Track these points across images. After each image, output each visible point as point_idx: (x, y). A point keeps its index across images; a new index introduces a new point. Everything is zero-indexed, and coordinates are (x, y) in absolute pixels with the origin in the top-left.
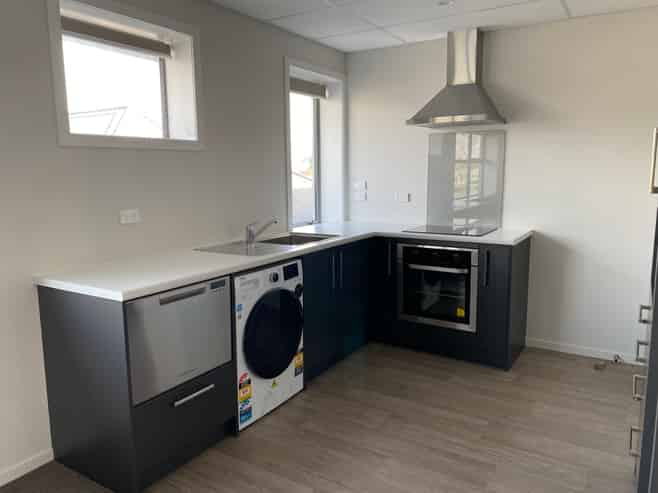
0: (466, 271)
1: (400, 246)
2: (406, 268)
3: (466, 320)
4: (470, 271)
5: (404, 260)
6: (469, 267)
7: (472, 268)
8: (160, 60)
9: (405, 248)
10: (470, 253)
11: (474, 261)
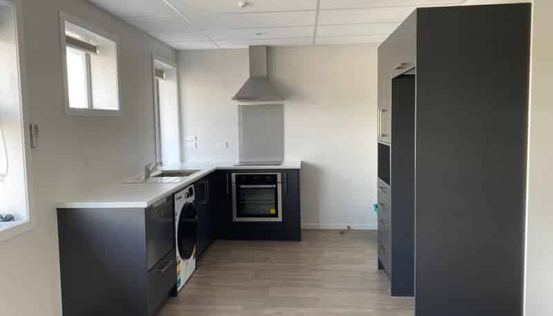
0: (274, 186)
1: (234, 175)
2: (238, 188)
3: (276, 215)
4: (277, 186)
5: (236, 183)
6: (276, 183)
7: (278, 184)
8: (86, 54)
9: (236, 176)
10: (276, 175)
11: (279, 179)
